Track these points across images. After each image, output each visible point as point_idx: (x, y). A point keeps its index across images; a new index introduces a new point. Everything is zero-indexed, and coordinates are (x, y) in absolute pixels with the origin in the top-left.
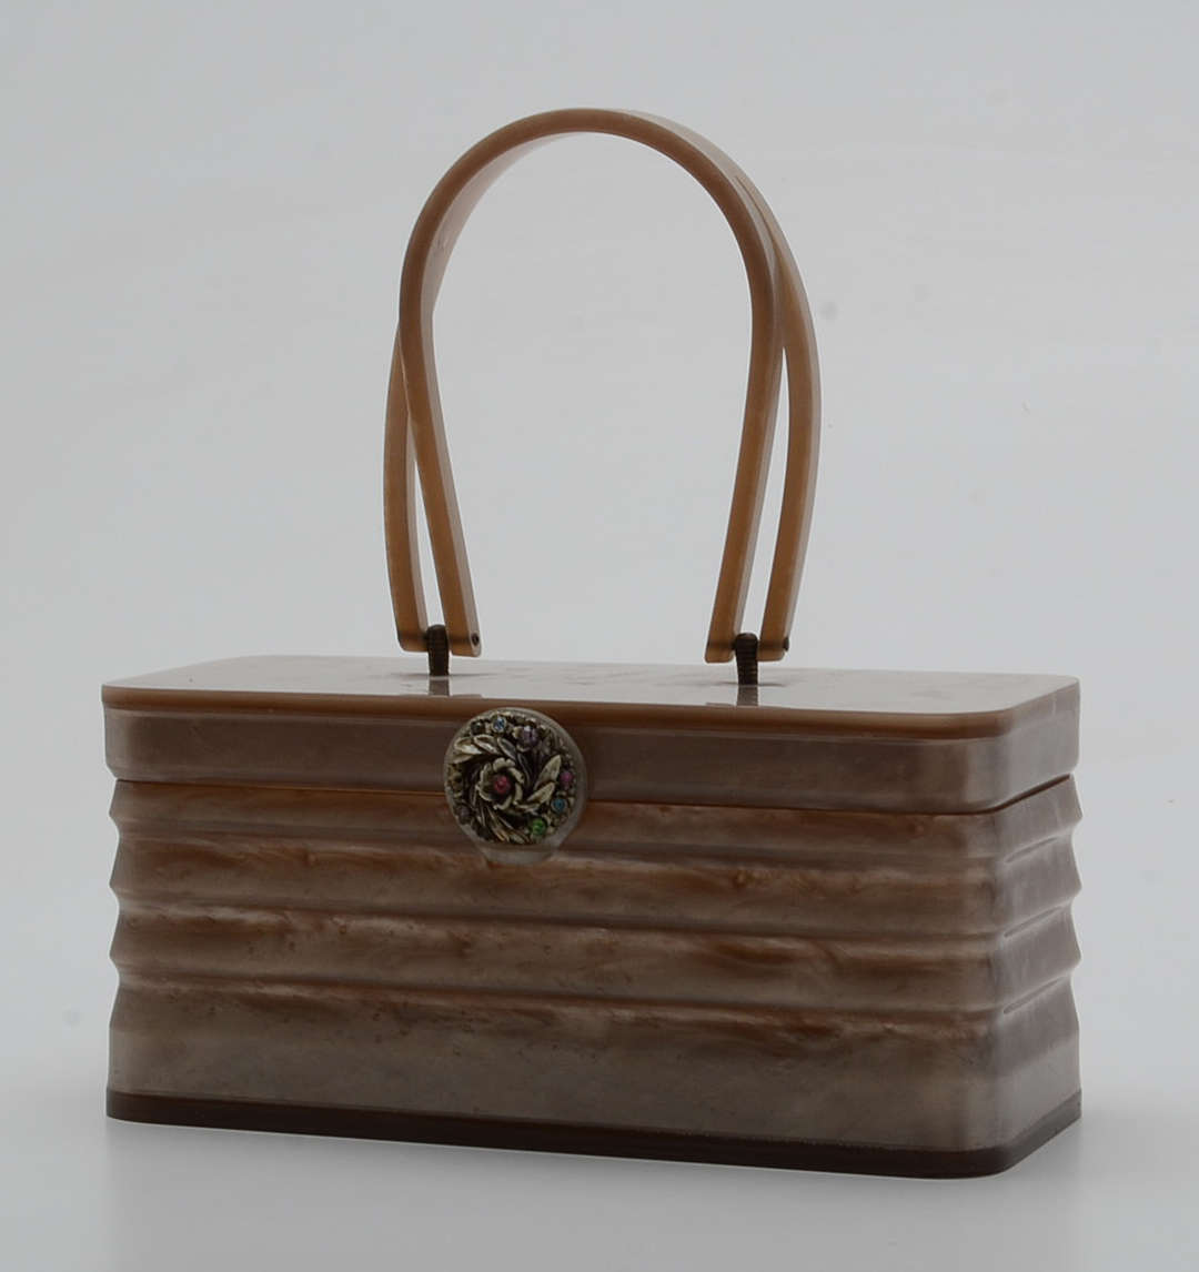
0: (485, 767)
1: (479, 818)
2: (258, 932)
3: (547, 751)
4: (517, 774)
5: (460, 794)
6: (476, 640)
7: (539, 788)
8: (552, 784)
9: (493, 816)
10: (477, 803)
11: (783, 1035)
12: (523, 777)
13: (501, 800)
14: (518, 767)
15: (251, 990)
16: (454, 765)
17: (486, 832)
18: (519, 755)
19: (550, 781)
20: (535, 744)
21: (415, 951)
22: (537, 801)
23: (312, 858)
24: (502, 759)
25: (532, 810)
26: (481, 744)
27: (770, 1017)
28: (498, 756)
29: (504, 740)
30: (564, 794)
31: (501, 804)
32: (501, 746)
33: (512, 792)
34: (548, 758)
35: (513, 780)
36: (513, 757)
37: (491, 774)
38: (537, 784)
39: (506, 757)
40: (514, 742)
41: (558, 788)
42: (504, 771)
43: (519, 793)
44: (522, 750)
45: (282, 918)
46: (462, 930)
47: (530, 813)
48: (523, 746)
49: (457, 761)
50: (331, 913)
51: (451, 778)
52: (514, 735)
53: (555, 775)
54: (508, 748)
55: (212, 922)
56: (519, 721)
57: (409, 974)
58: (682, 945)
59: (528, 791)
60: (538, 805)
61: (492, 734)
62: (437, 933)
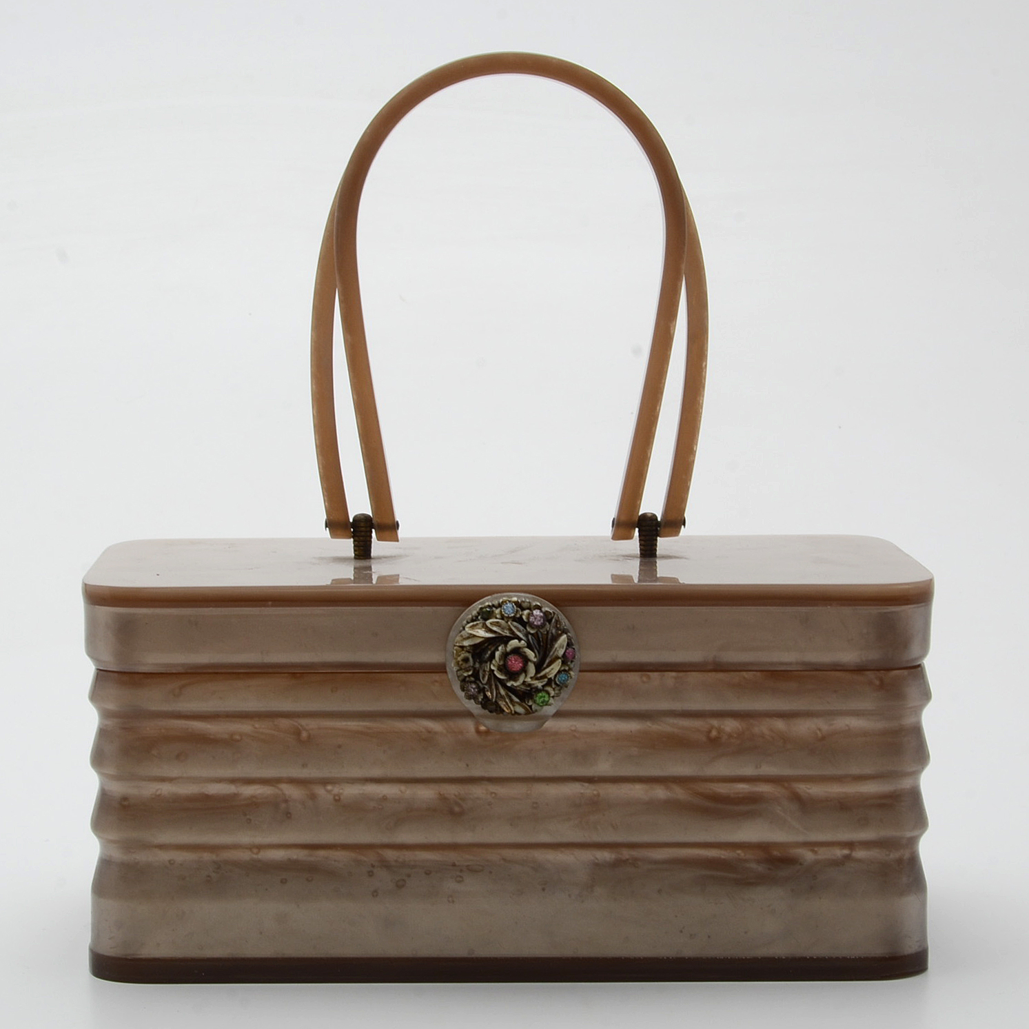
0: (500, 648)
1: (489, 694)
2: (253, 804)
3: (554, 631)
4: (530, 654)
5: (470, 673)
6: (395, 526)
7: (549, 665)
8: (560, 660)
9: (502, 692)
10: (489, 679)
11: (753, 866)
12: (536, 656)
13: (513, 676)
14: (529, 646)
15: (245, 856)
16: (462, 647)
17: (491, 707)
18: (530, 636)
19: (557, 658)
20: (543, 626)
21: (410, 814)
22: (544, 676)
23: (304, 735)
24: (516, 641)
25: (539, 684)
26: (495, 629)
27: (739, 852)
28: (513, 639)
29: (515, 623)
30: (567, 668)
31: (515, 680)
32: (513, 629)
33: (524, 670)
34: (555, 638)
35: (526, 660)
36: (523, 638)
37: (505, 655)
38: (547, 661)
39: (520, 639)
40: (523, 624)
41: (564, 663)
42: (516, 651)
43: (532, 669)
44: (532, 632)
45: (277, 791)
46: (451, 790)
47: (536, 688)
48: (533, 628)
49: (466, 643)
50: (324, 782)
51: (459, 659)
52: (524, 617)
53: (561, 652)
54: (520, 631)
55: (207, 798)
56: (524, 605)
57: (407, 836)
58: (660, 793)
59: (539, 667)
60: (546, 680)
61: (502, 618)
62: (426, 794)
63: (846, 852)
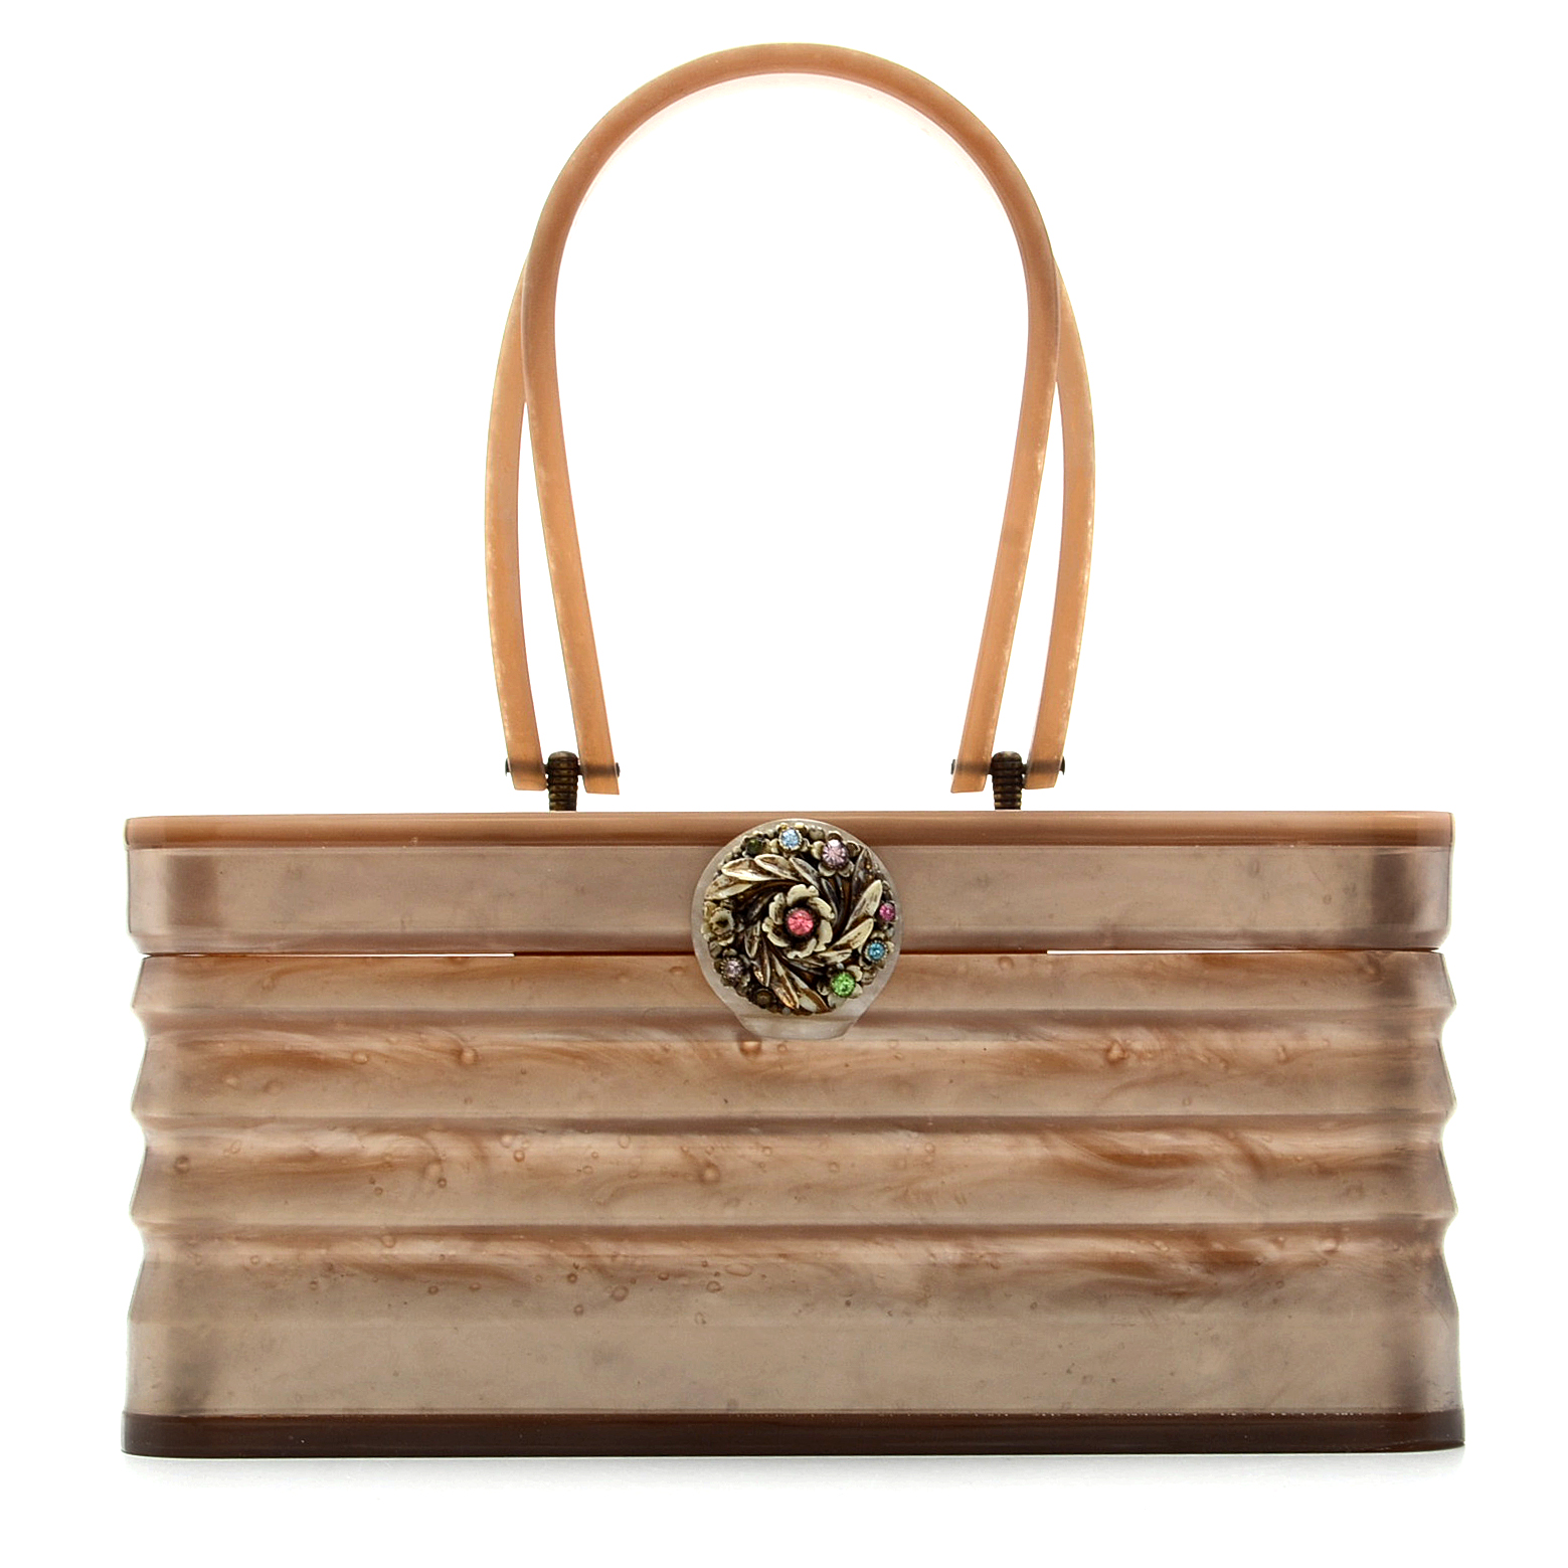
0: (776, 898)
1: (759, 975)
2: (386, 1165)
3: (861, 874)
4: (825, 908)
5: (730, 941)
7: (852, 928)
8: (871, 920)
9: (781, 970)
10: (760, 950)
11: (1183, 1267)
12: (833, 911)
13: (798, 942)
14: (823, 895)
15: (372, 1252)
16: (717, 902)
17: (763, 997)
18: (823, 881)
19: (867, 917)
20: (844, 866)
21: (630, 1183)
22: (846, 946)
23: (468, 1055)
24: (803, 886)
25: (837, 958)
26: (768, 867)
27: (1159, 1244)
28: (798, 883)
29: (800, 861)
30: (882, 936)
31: (800, 949)
32: (798, 868)
33: (815, 933)
34: (863, 887)
35: (817, 917)
36: (814, 882)
37: (784, 911)
38: (851, 920)
39: (808, 885)
40: (814, 862)
41: (877, 927)
42: (802, 903)
43: (827, 933)
44: (827, 874)
45: (423, 1144)
46: (701, 1144)
47: (834, 965)
48: (827, 868)
49: (723, 895)
50: (499, 1130)
51: (713, 920)
52: (814, 852)
53: (872, 908)
54: (808, 872)
55: (313, 1156)
56: (814, 835)
57: (626, 1214)
58: (1033, 1149)
59: (839, 931)
60: (850, 951)
61: (780, 852)
62: (664, 1152)
63: (1329, 1245)
